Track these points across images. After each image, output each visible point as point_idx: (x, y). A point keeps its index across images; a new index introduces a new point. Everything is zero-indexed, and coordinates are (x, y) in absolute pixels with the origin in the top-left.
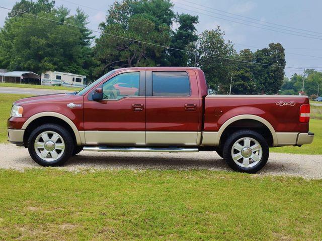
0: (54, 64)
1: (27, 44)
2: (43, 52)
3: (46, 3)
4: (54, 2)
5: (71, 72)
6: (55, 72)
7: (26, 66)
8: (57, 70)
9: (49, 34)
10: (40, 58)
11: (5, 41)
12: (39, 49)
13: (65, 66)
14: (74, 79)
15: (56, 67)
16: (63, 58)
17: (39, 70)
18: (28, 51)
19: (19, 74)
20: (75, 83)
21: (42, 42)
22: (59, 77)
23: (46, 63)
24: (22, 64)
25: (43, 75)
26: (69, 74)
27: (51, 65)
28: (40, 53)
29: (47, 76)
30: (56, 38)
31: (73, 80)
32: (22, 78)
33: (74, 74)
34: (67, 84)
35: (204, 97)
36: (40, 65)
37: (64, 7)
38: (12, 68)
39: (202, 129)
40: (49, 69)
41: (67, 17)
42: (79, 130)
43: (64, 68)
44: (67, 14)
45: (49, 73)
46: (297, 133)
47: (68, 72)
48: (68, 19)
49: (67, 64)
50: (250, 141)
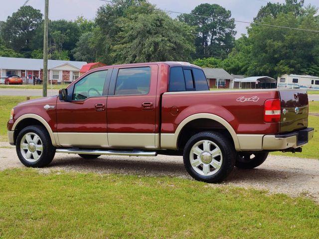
0: (291, 66)
1: (263, 48)
2: (278, 55)
3: (294, 3)
4: (303, 2)
5: (310, 74)
6: (292, 75)
7: (261, 70)
8: (293, 73)
9: (285, 36)
10: (275, 61)
11: (246, 47)
12: (275, 52)
13: (303, 68)
14: (313, 81)
15: (292, 69)
16: (300, 59)
17: (274, 74)
18: (264, 54)
19: (254, 79)
20: (314, 85)
21: (278, 44)
22: (295, 81)
23: (281, 66)
24: (258, 69)
25: (279, 79)
26: (307, 76)
27: (286, 68)
28: (276, 56)
29: (283, 80)
30: (293, 40)
31: (312, 83)
32: (257, 83)
33: (314, 76)
34: (305, 87)
35: (161, 95)
36: (276, 68)
37: (311, 6)
38: (250, 73)
39: (159, 131)
40: (285, 73)
41: (314, 16)
42: (53, 132)
43: (302, 70)
44: (314, 12)
45: (285, 76)
46: (263, 135)
47: (306, 74)
48: (316, 17)
49: (306, 66)
50: (209, 144)
